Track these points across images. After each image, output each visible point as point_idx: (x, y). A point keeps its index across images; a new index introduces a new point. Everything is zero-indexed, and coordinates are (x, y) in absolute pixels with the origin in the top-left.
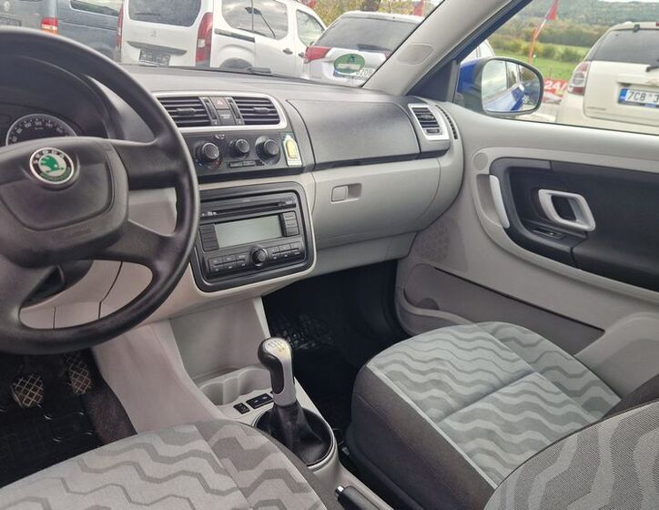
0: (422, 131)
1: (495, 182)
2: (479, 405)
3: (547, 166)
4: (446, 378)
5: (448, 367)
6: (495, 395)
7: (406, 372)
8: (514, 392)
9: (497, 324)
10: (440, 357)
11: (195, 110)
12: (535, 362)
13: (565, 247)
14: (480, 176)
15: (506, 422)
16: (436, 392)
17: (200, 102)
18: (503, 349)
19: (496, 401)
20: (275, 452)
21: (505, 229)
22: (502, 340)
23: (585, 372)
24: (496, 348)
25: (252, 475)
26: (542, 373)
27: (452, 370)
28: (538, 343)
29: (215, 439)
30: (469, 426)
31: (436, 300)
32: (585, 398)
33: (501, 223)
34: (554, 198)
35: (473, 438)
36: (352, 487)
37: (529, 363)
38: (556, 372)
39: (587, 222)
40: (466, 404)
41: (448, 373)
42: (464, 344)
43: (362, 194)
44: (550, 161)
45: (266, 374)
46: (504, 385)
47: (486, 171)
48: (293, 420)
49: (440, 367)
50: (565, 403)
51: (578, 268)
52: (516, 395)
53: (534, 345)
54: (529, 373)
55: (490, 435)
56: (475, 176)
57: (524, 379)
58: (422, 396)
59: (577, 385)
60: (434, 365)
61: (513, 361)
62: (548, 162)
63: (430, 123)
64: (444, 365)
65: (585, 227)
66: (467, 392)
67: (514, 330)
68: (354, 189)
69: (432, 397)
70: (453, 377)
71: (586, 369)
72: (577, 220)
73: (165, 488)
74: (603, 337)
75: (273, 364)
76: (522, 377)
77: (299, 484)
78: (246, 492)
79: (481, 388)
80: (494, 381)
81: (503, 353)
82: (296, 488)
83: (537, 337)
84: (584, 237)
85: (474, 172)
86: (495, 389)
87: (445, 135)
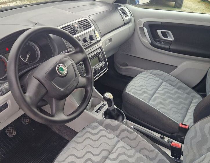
0: (124, 17)
1: (145, 29)
2: (155, 95)
3: (160, 24)
4: (146, 90)
5: (145, 87)
6: (157, 91)
7: (137, 91)
8: (162, 89)
9: (151, 70)
10: (142, 84)
11: (71, 30)
12: (164, 79)
13: (167, 47)
14: (140, 28)
15: (163, 98)
16: (145, 95)
17: (71, 27)
18: (155, 77)
19: (159, 93)
20: (121, 125)
21: (150, 43)
22: (154, 75)
23: (176, 80)
24: (153, 78)
25: (118, 132)
26: (165, 82)
27: (147, 88)
28: (163, 74)
29: (104, 125)
30: (156, 102)
31: (127, 63)
32: (177, 86)
33: (148, 41)
34: (162, 32)
35: (158, 105)
36: (135, 125)
37: (162, 80)
38: (169, 81)
39: (172, 38)
40: (152, 96)
41: (145, 88)
42: (146, 79)
43: (112, 41)
44: (161, 22)
45: (106, 103)
46: (159, 87)
47: (142, 26)
48: (115, 112)
49: (143, 87)
50: (173, 89)
51: (171, 52)
52: (162, 90)
53: (162, 75)
54: (163, 83)
55: (161, 103)
56: (139, 27)
57: (162, 85)
58: (143, 97)
59: (175, 83)
60: (141, 87)
61: (158, 80)
62: (161, 23)
63: (125, 13)
64: (144, 86)
65: (171, 40)
66: (151, 93)
67: (156, 71)
68: (110, 40)
69: (145, 97)
70: (147, 90)
71: (176, 79)
72: (168, 38)
73: (99, 142)
74: (177, 68)
75: (108, 100)
76: (161, 85)
77: (131, 132)
78: (118, 136)
79: (154, 90)
80: (156, 87)
81: (155, 79)
82: (131, 133)
83: (162, 72)
84: (171, 42)
85: (138, 27)
86: (157, 90)
87: (129, 17)
